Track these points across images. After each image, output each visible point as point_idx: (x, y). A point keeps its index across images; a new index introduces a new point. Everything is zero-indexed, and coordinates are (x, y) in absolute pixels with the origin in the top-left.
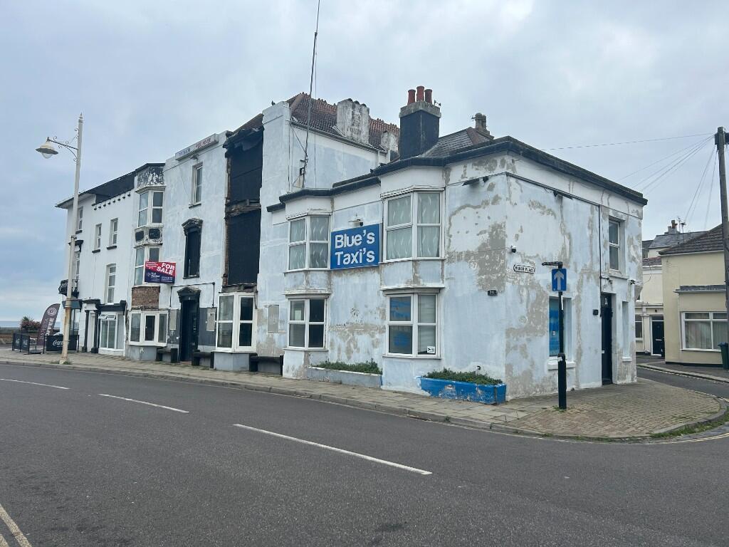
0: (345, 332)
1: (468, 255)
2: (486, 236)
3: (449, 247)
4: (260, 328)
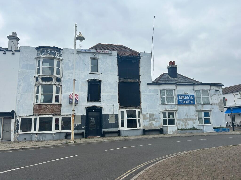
0: (184, 121)
1: (216, 104)
2: (220, 101)
3: (212, 102)
4: (145, 120)
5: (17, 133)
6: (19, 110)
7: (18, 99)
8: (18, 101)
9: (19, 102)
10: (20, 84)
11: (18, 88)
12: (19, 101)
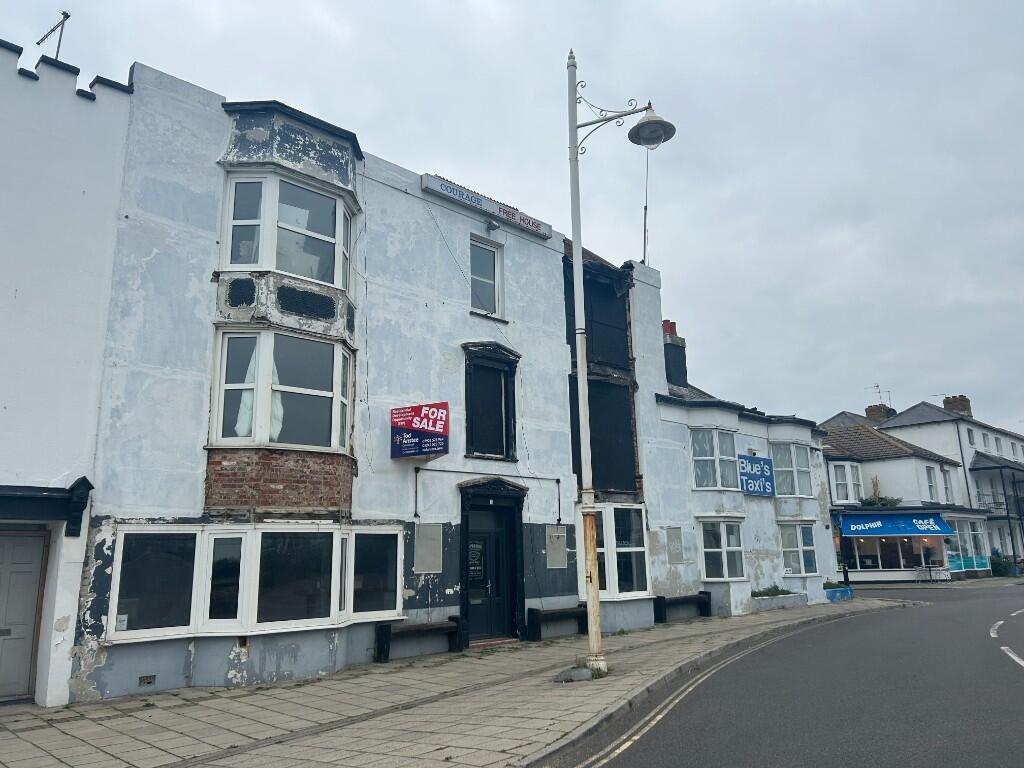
0: (752, 559)
4: (656, 558)
5: (92, 643)
6: (115, 475)
7: (109, 404)
8: (107, 413)
9: (118, 424)
10: (126, 300)
11: (110, 329)
12: (116, 413)
